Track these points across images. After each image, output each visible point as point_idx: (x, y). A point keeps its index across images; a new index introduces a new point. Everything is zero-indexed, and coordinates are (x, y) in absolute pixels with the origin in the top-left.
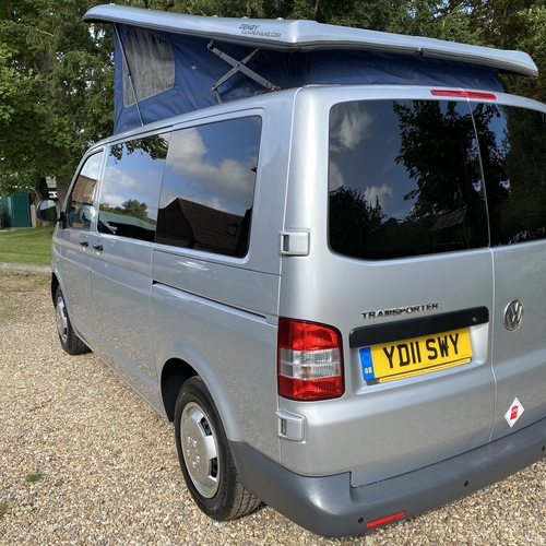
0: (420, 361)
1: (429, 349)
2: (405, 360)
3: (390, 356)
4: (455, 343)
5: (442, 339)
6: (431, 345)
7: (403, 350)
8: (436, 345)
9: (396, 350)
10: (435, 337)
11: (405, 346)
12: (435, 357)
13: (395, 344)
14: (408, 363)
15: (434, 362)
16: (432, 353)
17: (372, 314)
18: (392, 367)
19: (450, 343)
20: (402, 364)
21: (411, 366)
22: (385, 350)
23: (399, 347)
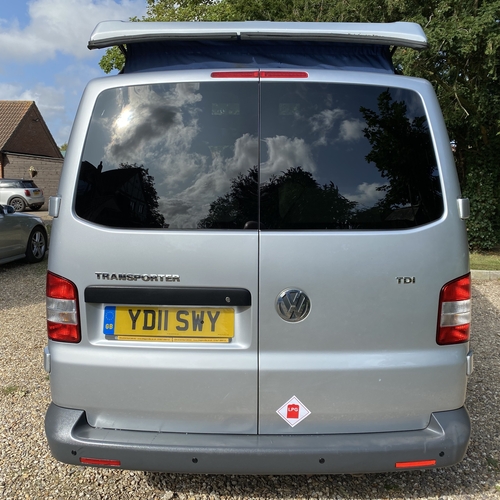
0: (166, 329)
1: (179, 319)
2: (149, 324)
3: (134, 319)
4: (213, 321)
5: (198, 313)
6: (182, 316)
7: (150, 316)
8: (189, 318)
9: (142, 314)
10: (189, 310)
11: (153, 312)
12: (186, 328)
13: (143, 308)
14: (152, 328)
15: (182, 333)
16: (183, 325)
17: (105, 276)
18: (134, 328)
19: (206, 318)
20: (146, 327)
21: (155, 331)
22: (130, 311)
23: (146, 312)
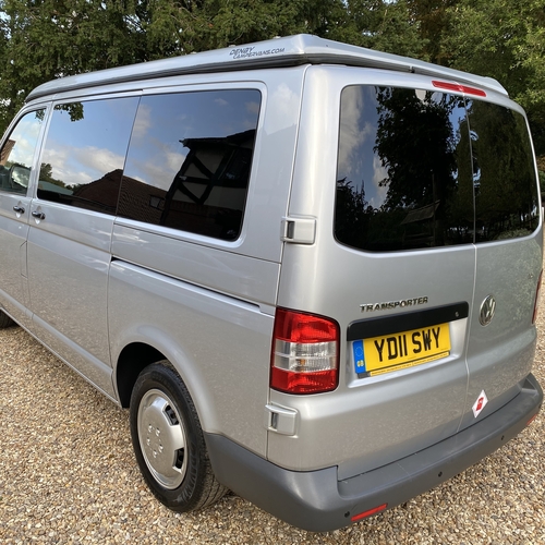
0: (406, 354)
1: (415, 342)
2: (393, 353)
3: (380, 349)
4: (436, 337)
5: (426, 332)
6: (417, 338)
7: (392, 343)
8: (420, 339)
9: (386, 343)
10: (420, 331)
11: (394, 339)
12: (419, 351)
13: (385, 337)
14: (395, 356)
15: (419, 355)
16: (417, 347)
18: (381, 360)
19: (432, 337)
20: (391, 357)
21: (399, 360)
22: (376, 343)
23: (389, 340)
